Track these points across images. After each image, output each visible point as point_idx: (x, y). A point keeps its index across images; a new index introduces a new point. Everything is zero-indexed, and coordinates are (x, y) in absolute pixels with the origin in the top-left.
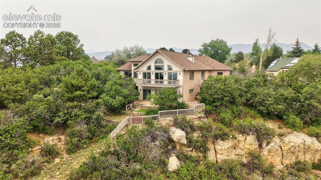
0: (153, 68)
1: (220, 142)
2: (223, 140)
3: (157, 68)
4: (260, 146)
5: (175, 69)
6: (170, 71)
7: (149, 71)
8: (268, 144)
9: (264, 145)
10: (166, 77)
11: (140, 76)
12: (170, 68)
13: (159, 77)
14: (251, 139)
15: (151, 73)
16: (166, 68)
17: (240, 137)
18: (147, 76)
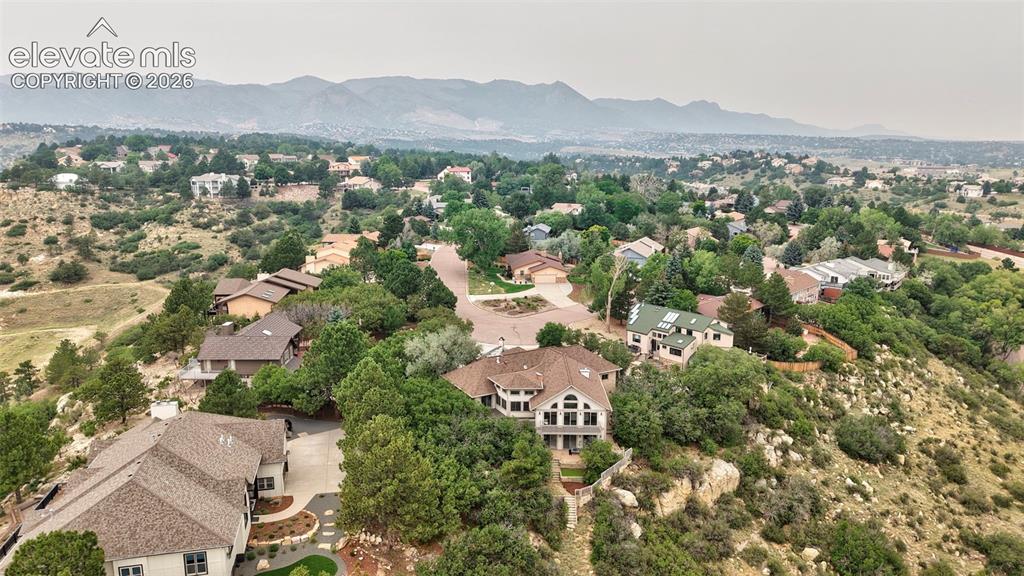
0: (561, 406)
1: (665, 494)
2: (667, 491)
3: (566, 406)
4: (693, 487)
5: (594, 408)
6: (587, 411)
7: (554, 410)
8: (700, 485)
9: (697, 485)
10: (580, 420)
11: (540, 419)
12: (586, 406)
13: (570, 419)
14: (686, 482)
15: (558, 414)
16: (581, 406)
17: (677, 483)
18: (551, 417)
